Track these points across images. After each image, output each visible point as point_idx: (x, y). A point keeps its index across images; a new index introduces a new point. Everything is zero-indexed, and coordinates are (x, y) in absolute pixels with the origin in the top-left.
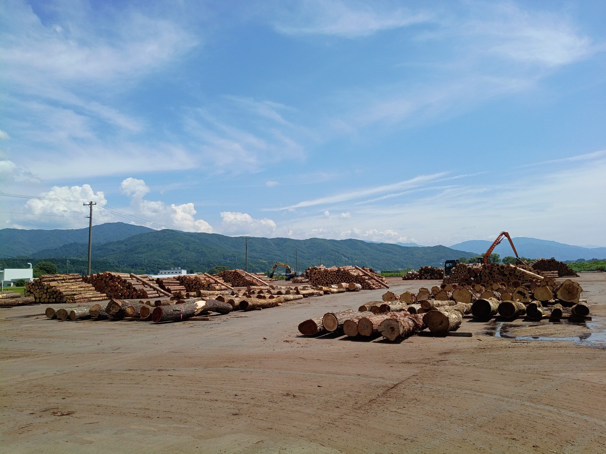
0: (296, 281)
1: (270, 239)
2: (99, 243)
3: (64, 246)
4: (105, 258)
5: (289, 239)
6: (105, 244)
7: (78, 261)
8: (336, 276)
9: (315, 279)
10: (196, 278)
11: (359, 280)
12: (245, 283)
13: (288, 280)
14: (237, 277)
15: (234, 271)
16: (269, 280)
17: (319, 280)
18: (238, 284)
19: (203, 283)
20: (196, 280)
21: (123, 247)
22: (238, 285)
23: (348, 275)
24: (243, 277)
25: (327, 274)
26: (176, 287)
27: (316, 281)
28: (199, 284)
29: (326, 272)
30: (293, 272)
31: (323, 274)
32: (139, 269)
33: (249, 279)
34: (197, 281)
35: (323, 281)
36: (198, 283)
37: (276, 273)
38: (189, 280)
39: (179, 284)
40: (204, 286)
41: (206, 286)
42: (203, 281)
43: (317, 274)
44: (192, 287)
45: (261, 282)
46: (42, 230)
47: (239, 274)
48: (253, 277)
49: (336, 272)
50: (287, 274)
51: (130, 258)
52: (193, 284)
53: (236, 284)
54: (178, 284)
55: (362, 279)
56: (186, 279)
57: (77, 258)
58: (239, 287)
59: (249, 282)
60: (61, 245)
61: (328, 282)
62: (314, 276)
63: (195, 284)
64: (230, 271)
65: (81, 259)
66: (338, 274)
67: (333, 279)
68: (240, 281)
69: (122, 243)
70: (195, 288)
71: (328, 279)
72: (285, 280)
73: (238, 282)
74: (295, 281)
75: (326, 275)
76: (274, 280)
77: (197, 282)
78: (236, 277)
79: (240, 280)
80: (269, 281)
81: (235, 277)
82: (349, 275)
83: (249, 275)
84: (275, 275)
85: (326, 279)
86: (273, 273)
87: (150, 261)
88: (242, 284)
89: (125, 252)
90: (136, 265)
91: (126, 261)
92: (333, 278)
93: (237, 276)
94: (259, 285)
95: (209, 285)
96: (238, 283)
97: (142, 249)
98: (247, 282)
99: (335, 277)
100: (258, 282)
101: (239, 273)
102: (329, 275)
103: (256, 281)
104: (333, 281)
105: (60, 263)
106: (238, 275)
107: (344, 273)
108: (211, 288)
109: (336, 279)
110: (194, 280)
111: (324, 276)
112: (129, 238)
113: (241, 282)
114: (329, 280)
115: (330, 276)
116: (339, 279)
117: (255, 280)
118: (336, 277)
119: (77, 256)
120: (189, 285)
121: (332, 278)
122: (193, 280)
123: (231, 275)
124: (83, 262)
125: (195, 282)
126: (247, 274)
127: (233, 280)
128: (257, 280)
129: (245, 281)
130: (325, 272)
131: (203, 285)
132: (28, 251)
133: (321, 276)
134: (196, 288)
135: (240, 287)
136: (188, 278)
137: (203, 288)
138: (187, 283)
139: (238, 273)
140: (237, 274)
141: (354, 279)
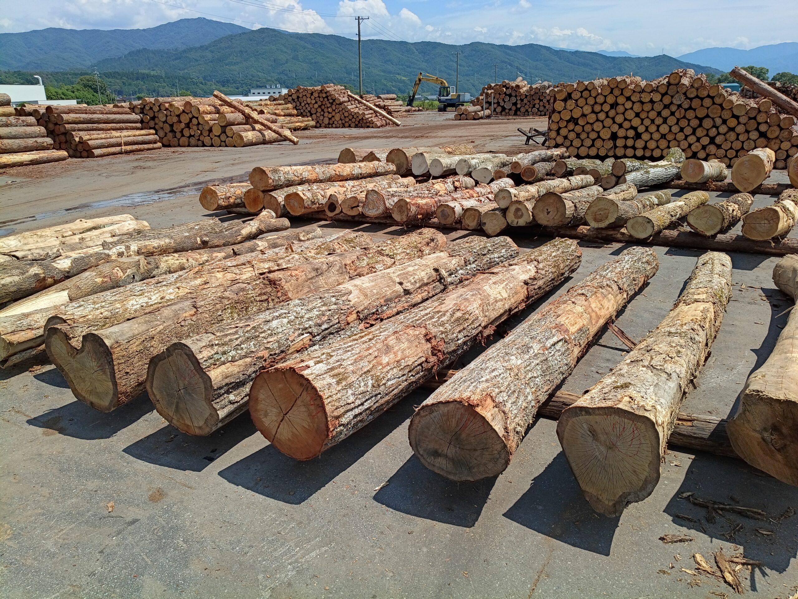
0: (463, 114)
1: (412, 44)
2: (176, 50)
3: (129, 53)
4: (186, 71)
5: (440, 44)
6: (184, 51)
7: (148, 76)
8: (658, 107)
9: (568, 122)
10: (188, 107)
11: (763, 128)
12: (347, 120)
13: (443, 109)
14: (327, 102)
15: (319, 88)
16: (406, 111)
17: (581, 122)
18: (331, 122)
19: (207, 122)
20: (187, 114)
21: (209, 55)
22: (332, 124)
23: (714, 103)
24: (341, 104)
25: (621, 100)
26: (125, 133)
27: (571, 126)
28: (199, 124)
29: (617, 92)
30: (453, 94)
31: (600, 99)
32: (232, 87)
33: (356, 110)
34: (190, 116)
35: (598, 126)
36: (195, 121)
37: (420, 96)
38: (169, 113)
39: (139, 125)
40: (210, 130)
41: (217, 131)
42: (208, 117)
43: (576, 101)
44: (182, 132)
45: (384, 116)
46: (98, 31)
47: (331, 95)
48: (365, 105)
49: (663, 90)
50: (442, 98)
51: (220, 72)
52: (183, 125)
53: (326, 121)
54: (134, 125)
55: (779, 126)
56: (162, 108)
57: (149, 71)
58: (332, 127)
59: (355, 117)
60: (127, 52)
61: (621, 133)
62: (565, 108)
63: (188, 125)
64: (311, 88)
65: (152, 73)
66: (667, 100)
67: (642, 120)
68: (334, 113)
69: (207, 49)
70: (188, 135)
71: (619, 119)
72: (437, 110)
73: (330, 116)
74: (461, 115)
75: (614, 106)
76: (415, 111)
77: (191, 119)
78: (324, 103)
79: (334, 110)
80: (405, 113)
81: (322, 105)
82: (721, 105)
83: (356, 99)
84: (419, 99)
85: (613, 119)
86: (414, 96)
87: (247, 76)
88: (340, 122)
89: (212, 62)
90: (228, 81)
91: (214, 76)
92: (643, 115)
93: (328, 100)
94: (379, 124)
95: (224, 129)
96: (330, 119)
97: (235, 58)
98: (351, 117)
99: (653, 115)
100: (377, 116)
101: (333, 93)
102: (628, 105)
103: (371, 114)
104: (641, 129)
105: (125, 78)
106: (329, 98)
107: (697, 97)
108: (232, 137)
109: (659, 121)
110: (184, 111)
111: (606, 108)
112: (215, 41)
113: (337, 117)
114: (626, 125)
115: (632, 108)
116: (672, 121)
117: (371, 111)
118: (659, 114)
119: (149, 69)
120: (172, 126)
121: (637, 115)
122: (181, 113)
123: (313, 97)
124: (156, 76)
125: (185, 119)
126: (351, 97)
127: (319, 110)
128: (375, 112)
129: (346, 114)
130: (611, 92)
131: (207, 128)
132: (85, 61)
133: (593, 106)
134: (191, 136)
135: (336, 127)
136: (167, 105)
137: (209, 136)
138: (165, 122)
139: (328, 94)
140: (327, 97)
141: (739, 123)
